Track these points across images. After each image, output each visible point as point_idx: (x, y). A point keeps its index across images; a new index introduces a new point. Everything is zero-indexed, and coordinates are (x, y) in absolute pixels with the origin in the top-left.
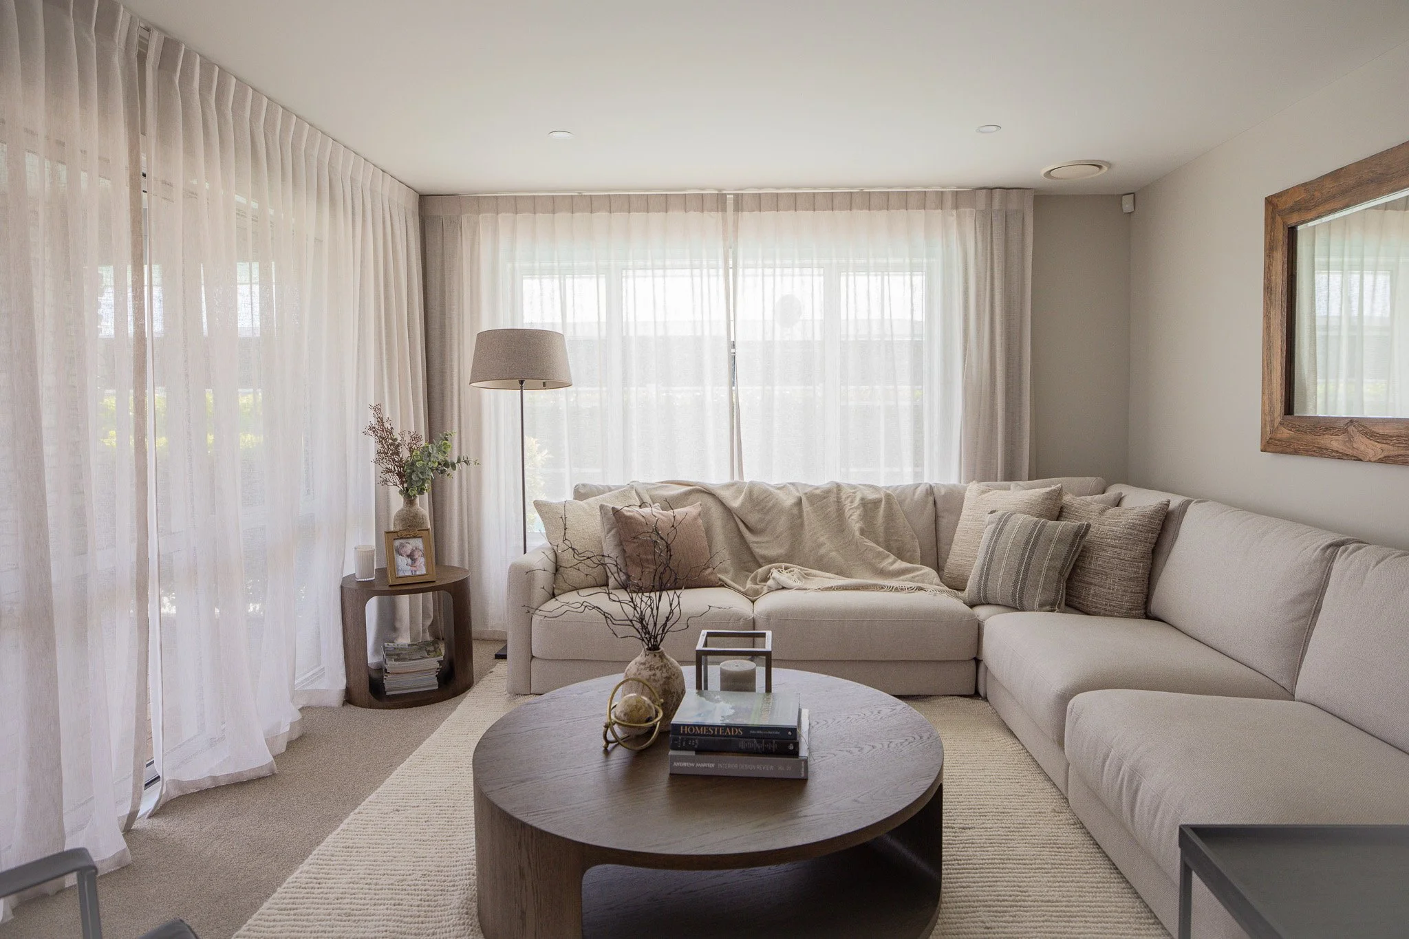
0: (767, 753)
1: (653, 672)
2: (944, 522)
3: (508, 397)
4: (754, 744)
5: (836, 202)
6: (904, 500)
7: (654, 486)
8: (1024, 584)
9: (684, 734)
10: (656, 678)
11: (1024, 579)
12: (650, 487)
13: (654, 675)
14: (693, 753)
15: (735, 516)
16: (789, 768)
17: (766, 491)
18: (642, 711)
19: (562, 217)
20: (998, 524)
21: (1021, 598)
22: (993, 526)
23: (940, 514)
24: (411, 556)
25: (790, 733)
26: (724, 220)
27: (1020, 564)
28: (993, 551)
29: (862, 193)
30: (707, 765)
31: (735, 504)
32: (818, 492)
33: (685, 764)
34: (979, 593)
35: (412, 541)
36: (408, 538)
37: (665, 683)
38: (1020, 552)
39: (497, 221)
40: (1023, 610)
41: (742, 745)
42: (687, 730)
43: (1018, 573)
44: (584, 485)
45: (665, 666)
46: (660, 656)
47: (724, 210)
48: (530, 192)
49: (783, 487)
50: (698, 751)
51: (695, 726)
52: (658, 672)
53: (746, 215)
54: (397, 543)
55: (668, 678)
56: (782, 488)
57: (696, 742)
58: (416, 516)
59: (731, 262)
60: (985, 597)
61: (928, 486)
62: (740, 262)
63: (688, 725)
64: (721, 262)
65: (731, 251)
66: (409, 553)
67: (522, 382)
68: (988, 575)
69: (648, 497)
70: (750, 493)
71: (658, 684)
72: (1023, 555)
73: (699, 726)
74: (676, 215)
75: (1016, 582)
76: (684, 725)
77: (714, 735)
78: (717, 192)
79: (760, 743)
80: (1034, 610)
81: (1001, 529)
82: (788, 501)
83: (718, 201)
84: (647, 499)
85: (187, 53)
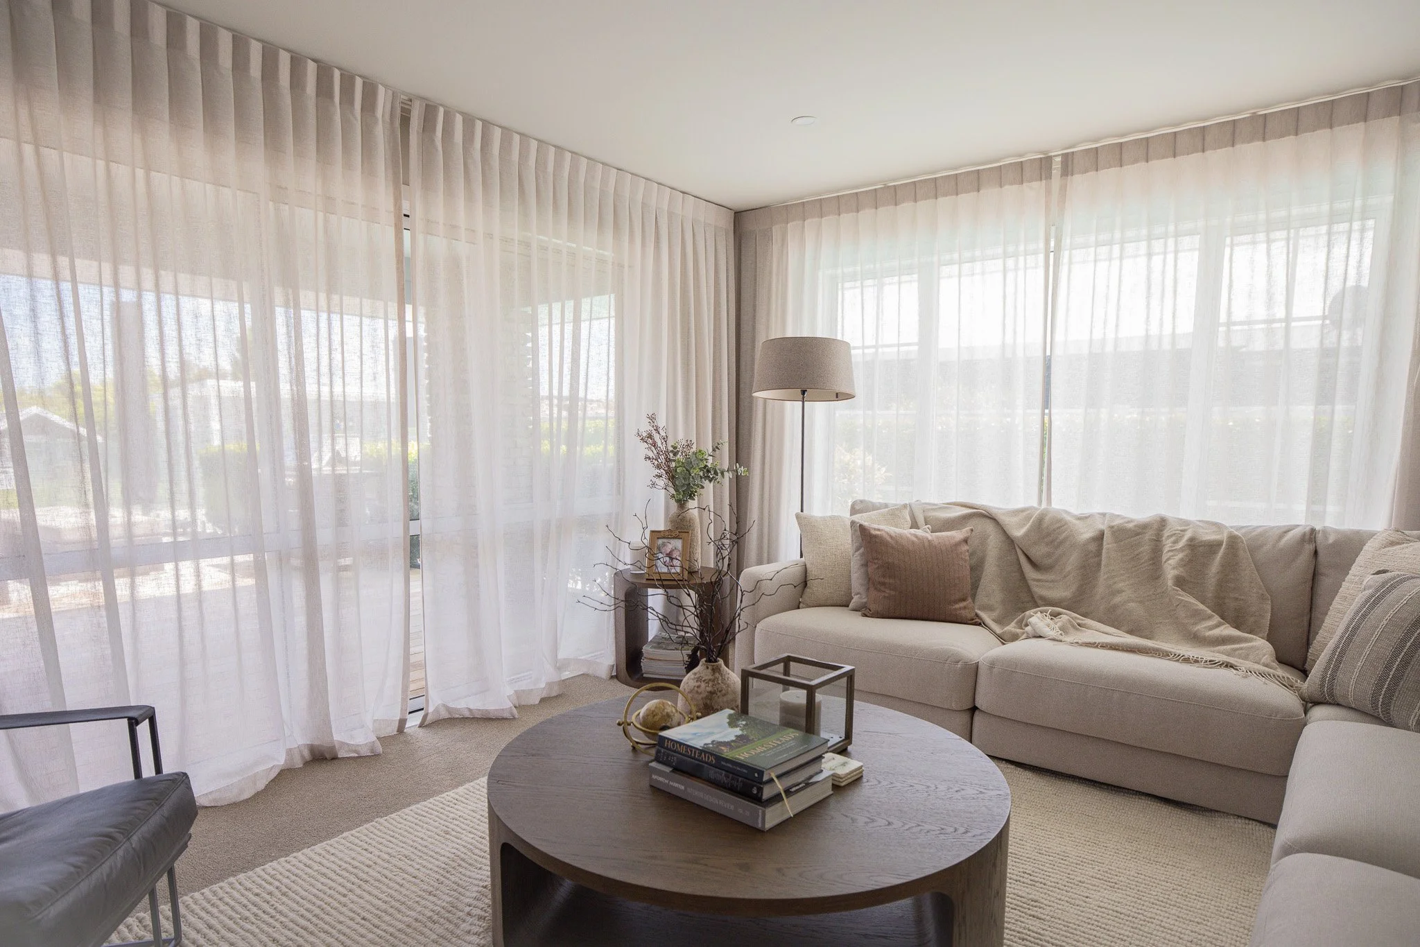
0: (732, 790)
1: (699, 683)
2: (1325, 582)
3: (793, 408)
4: (722, 776)
5: (1208, 139)
6: (1261, 546)
7: (934, 507)
8: (1396, 684)
9: (667, 748)
10: (699, 691)
11: (1397, 679)
12: (927, 507)
13: (698, 687)
14: (668, 770)
15: (1018, 550)
16: (748, 813)
17: (1060, 521)
18: (657, 718)
19: (866, 214)
20: (1377, 590)
21: (1387, 705)
22: (1368, 592)
23: (1322, 569)
25: (756, 775)
26: (1048, 192)
27: (1395, 655)
28: (1356, 629)
29: (1254, 117)
30: (679, 785)
31: (1018, 533)
32: (1131, 525)
33: (661, 779)
34: (1322, 686)
35: (672, 541)
36: (671, 538)
37: (706, 698)
38: (1400, 635)
39: (803, 227)
40: (1389, 723)
41: (713, 773)
42: (670, 745)
43: (1388, 667)
44: (861, 501)
45: (713, 681)
46: (713, 670)
47: (1049, 177)
48: (832, 192)
49: (1086, 518)
50: (676, 770)
51: (677, 742)
52: (703, 685)
53: (1077, 178)
54: (660, 541)
55: (711, 693)
56: (1081, 518)
57: (674, 759)
58: (683, 519)
59: (1052, 244)
60: (1331, 694)
61: (1308, 529)
62: (1067, 241)
63: (672, 740)
64: (1042, 245)
65: (1053, 229)
66: (668, 552)
67: (803, 392)
68: (1339, 662)
69: (923, 518)
70: (1040, 520)
71: (700, 696)
72: (1403, 641)
73: (681, 744)
74: (990, 193)
75: (1381, 680)
76: (669, 739)
77: (694, 758)
78: (1042, 156)
79: (727, 777)
80: (1408, 729)
81: (1379, 599)
82: (1086, 534)
83: (1043, 166)
84: (921, 520)
85: (446, 113)
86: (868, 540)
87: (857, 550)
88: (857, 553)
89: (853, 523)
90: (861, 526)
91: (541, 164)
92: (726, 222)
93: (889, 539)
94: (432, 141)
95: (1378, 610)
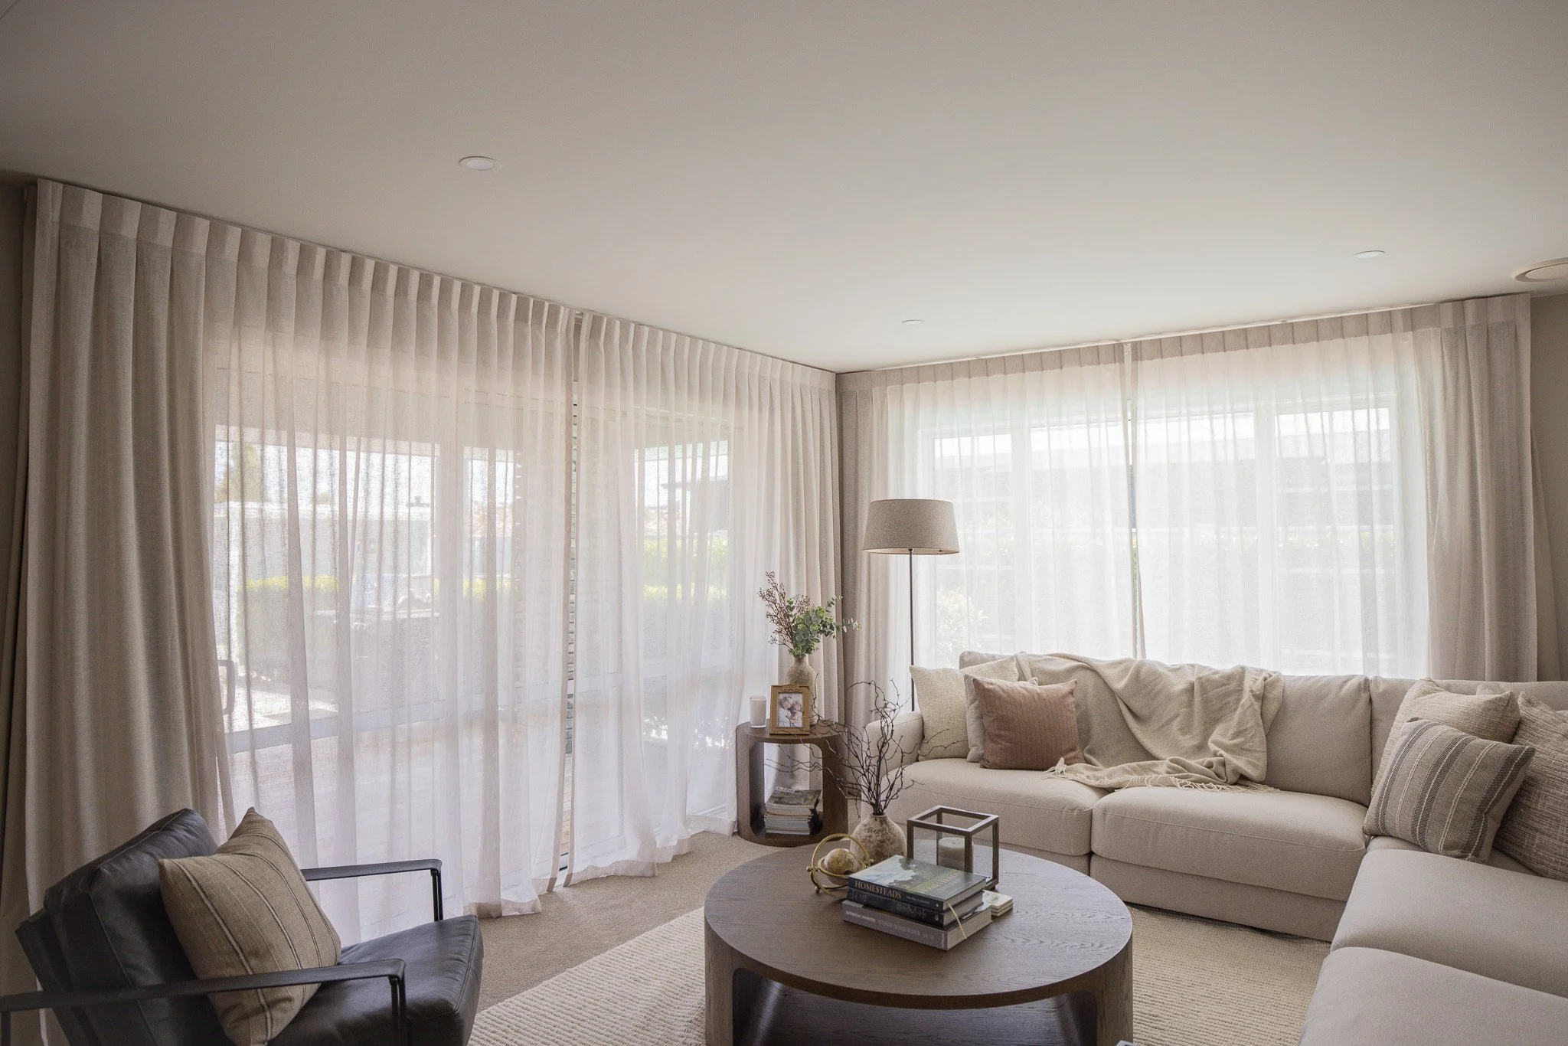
0: (918, 919)
1: (870, 834)
2: (1380, 727)
3: (898, 562)
4: (908, 909)
5: (1250, 339)
6: (1327, 695)
7: (1039, 659)
8: (1428, 815)
9: (857, 888)
10: (871, 840)
11: (1428, 810)
12: (1033, 660)
13: (870, 837)
14: (860, 906)
15: (1119, 700)
16: (932, 937)
17: (1155, 672)
18: (841, 864)
19: (961, 382)
20: (1410, 736)
21: (1422, 834)
22: (1405, 737)
23: (1376, 716)
24: (791, 709)
25: (937, 905)
26: (1123, 373)
27: (1424, 791)
28: (1396, 770)
29: (1285, 325)
30: (870, 918)
31: (1119, 685)
32: (1216, 677)
33: (853, 914)
34: (1377, 820)
35: (793, 696)
36: (791, 693)
37: (878, 846)
38: (1427, 774)
39: (902, 391)
40: (1425, 849)
41: (900, 906)
42: (860, 885)
43: (1421, 802)
44: (969, 653)
45: (882, 831)
46: (881, 821)
47: (1122, 360)
48: (930, 361)
49: (1178, 669)
50: (867, 906)
51: (866, 882)
52: (874, 834)
53: (1146, 364)
54: (781, 696)
55: (882, 842)
56: (1176, 670)
57: (865, 897)
58: (802, 673)
59: (1129, 415)
60: (1384, 828)
61: (1362, 679)
62: (1141, 413)
63: (862, 881)
64: (1120, 415)
65: (1129, 403)
66: (790, 706)
67: (911, 550)
68: (1387, 798)
69: (1029, 670)
70: (1137, 672)
71: (872, 845)
72: (1430, 779)
73: (870, 884)
74: (1071, 370)
75: (1417, 813)
76: (858, 880)
77: (879, 894)
78: (1115, 342)
79: (913, 908)
80: (1437, 853)
81: (1412, 742)
82: (1179, 685)
83: (1115, 352)
84: (1027, 672)
85: (608, 321)
86: (981, 693)
87: (972, 703)
88: (973, 706)
89: (966, 677)
90: (975, 680)
91: (678, 352)
92: (829, 383)
93: (1001, 692)
94: (597, 345)
95: (1410, 755)
